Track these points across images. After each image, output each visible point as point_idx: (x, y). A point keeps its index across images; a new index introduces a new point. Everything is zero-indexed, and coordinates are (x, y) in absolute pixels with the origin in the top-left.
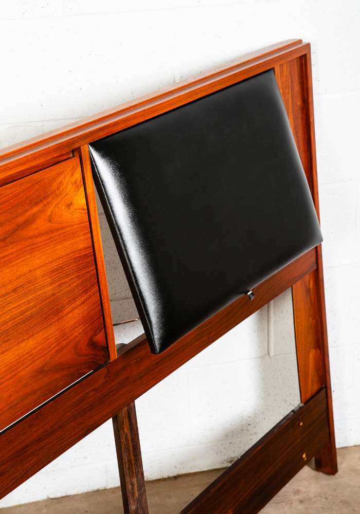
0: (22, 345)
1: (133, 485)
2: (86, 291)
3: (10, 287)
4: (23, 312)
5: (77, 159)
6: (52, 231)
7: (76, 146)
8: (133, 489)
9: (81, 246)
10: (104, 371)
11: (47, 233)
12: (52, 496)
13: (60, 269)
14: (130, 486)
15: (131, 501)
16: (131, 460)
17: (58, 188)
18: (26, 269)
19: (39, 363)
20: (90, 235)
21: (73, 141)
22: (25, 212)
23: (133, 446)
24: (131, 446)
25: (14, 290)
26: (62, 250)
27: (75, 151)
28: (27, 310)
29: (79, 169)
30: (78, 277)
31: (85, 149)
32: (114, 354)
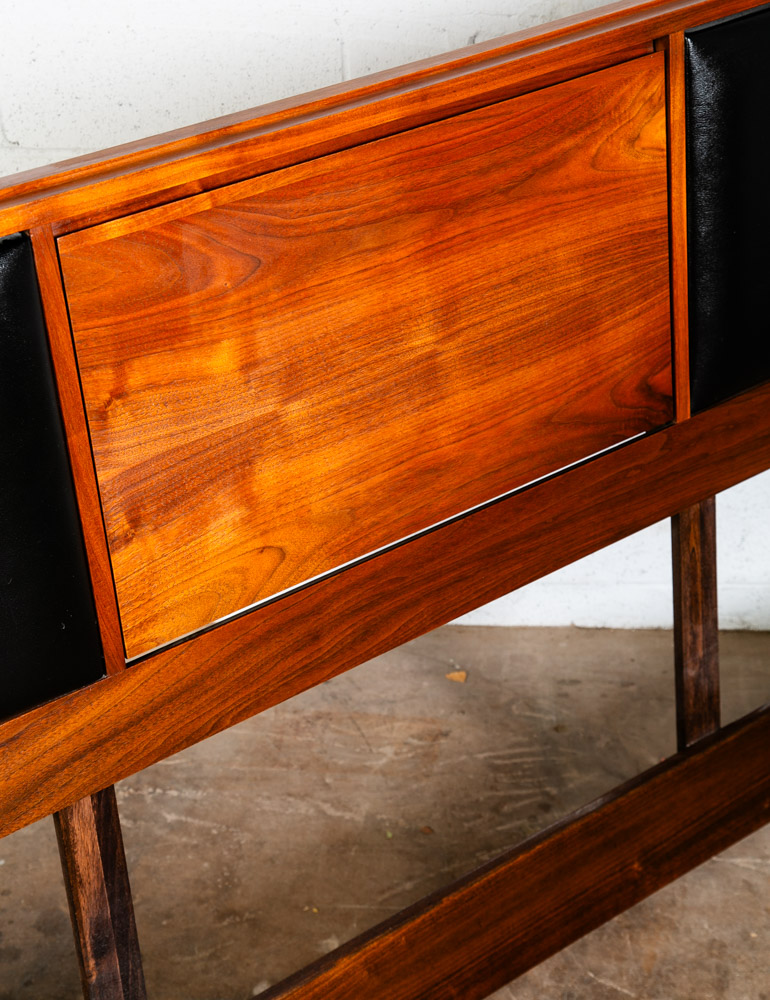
0: (518, 374)
1: (695, 636)
2: (645, 296)
3: (507, 274)
4: (526, 320)
5: (660, 57)
6: (594, 184)
7: (660, 33)
8: (694, 642)
9: (646, 214)
10: (661, 437)
11: (585, 186)
12: (579, 623)
13: (602, 251)
14: (689, 637)
15: (688, 661)
16: (696, 595)
17: (617, 108)
18: (539, 245)
19: (545, 408)
20: (665, 196)
21: (656, 23)
22: (549, 146)
23: (703, 571)
24: (699, 572)
25: (514, 280)
26: (610, 219)
27: (661, 43)
28: (533, 316)
29: (661, 76)
30: (634, 270)
31: (678, 39)
32: (684, 411)
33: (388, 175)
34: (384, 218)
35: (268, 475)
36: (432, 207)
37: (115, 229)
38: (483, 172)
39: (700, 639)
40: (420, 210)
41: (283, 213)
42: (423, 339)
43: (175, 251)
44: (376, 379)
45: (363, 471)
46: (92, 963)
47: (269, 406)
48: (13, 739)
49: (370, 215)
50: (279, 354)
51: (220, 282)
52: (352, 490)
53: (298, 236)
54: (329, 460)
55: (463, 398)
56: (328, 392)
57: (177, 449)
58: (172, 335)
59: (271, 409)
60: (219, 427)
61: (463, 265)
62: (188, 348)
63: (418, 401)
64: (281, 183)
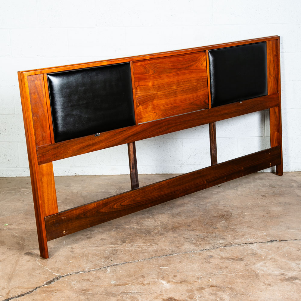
0: (187, 95)
2: (205, 88)
3: (186, 80)
5: (205, 53)
7: (205, 50)
9: (204, 75)
10: (207, 110)
11: (196, 70)
13: (198, 79)
14: (212, 146)
15: (212, 150)
17: (199, 59)
18: (190, 77)
19: (191, 101)
20: (206, 73)
21: (204, 48)
22: (191, 63)
24: (213, 135)
25: (187, 81)
26: (199, 75)
27: (205, 51)
28: (189, 87)
29: (205, 56)
30: (203, 83)
31: (207, 51)
32: (210, 107)
33: (171, 63)
34: (170, 69)
35: (155, 102)
36: (176, 68)
37: (139, 64)
38: (182, 65)
39: (214, 147)
40: (174, 69)
41: (158, 65)
42: (175, 87)
43: (145, 68)
44: (169, 91)
45: (167, 105)
46: (132, 169)
47: (155, 92)
48: (125, 130)
49: (168, 68)
50: (157, 85)
51: (151, 73)
52: (166, 107)
53: (160, 69)
54: (163, 101)
55: (180, 97)
56: (163, 92)
57: (145, 95)
58: (144, 79)
59: (156, 92)
60: (150, 93)
61: (180, 78)
62: (146, 81)
63: (174, 96)
64: (158, 61)
